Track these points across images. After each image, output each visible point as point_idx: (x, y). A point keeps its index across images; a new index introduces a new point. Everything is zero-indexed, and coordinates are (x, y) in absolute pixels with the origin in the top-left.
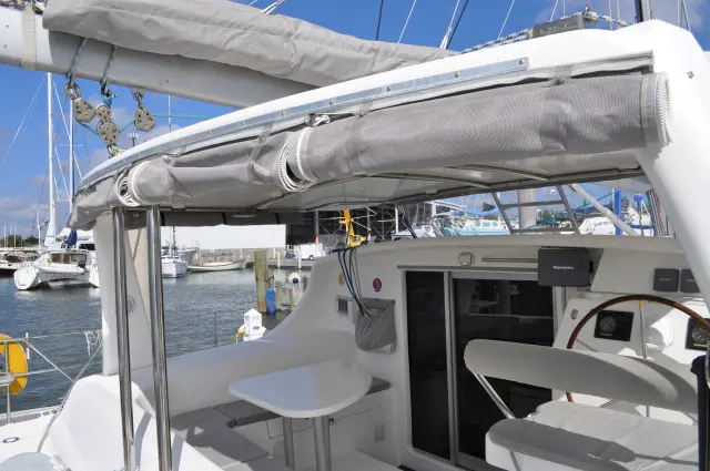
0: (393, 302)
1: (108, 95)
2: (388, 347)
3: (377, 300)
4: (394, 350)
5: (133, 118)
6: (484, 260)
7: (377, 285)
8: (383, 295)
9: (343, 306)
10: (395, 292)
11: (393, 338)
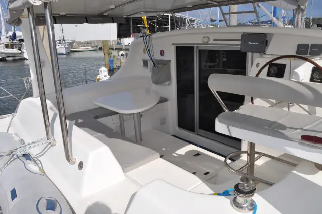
0: (170, 61)
2: (167, 83)
3: (162, 60)
4: (170, 84)
6: (215, 40)
7: (162, 53)
8: (165, 58)
9: (146, 64)
10: (171, 56)
11: (169, 78)
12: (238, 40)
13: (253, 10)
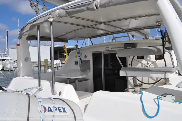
0: (90, 60)
1: (38, 2)
2: (88, 71)
3: (86, 60)
4: (90, 71)
5: (42, 8)
6: (111, 48)
7: (86, 57)
8: (87, 59)
9: (76, 63)
10: (90, 58)
11: (89, 68)
12: (122, 47)
13: (127, 35)
